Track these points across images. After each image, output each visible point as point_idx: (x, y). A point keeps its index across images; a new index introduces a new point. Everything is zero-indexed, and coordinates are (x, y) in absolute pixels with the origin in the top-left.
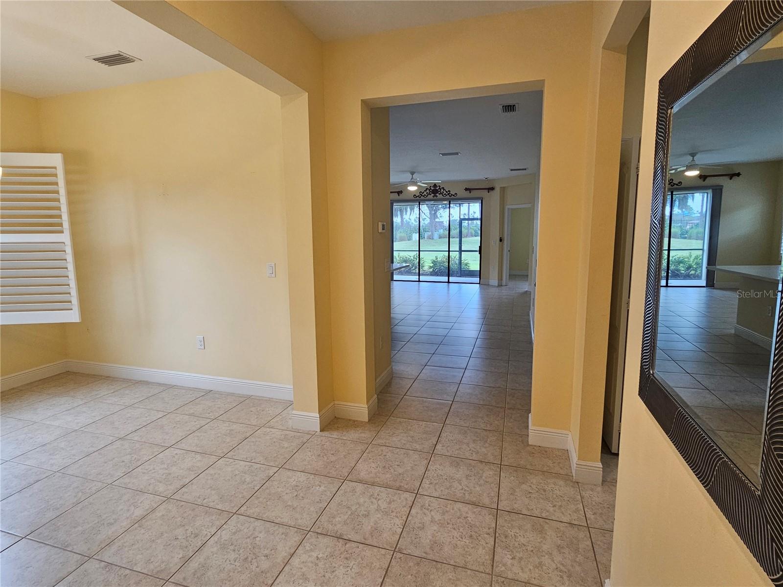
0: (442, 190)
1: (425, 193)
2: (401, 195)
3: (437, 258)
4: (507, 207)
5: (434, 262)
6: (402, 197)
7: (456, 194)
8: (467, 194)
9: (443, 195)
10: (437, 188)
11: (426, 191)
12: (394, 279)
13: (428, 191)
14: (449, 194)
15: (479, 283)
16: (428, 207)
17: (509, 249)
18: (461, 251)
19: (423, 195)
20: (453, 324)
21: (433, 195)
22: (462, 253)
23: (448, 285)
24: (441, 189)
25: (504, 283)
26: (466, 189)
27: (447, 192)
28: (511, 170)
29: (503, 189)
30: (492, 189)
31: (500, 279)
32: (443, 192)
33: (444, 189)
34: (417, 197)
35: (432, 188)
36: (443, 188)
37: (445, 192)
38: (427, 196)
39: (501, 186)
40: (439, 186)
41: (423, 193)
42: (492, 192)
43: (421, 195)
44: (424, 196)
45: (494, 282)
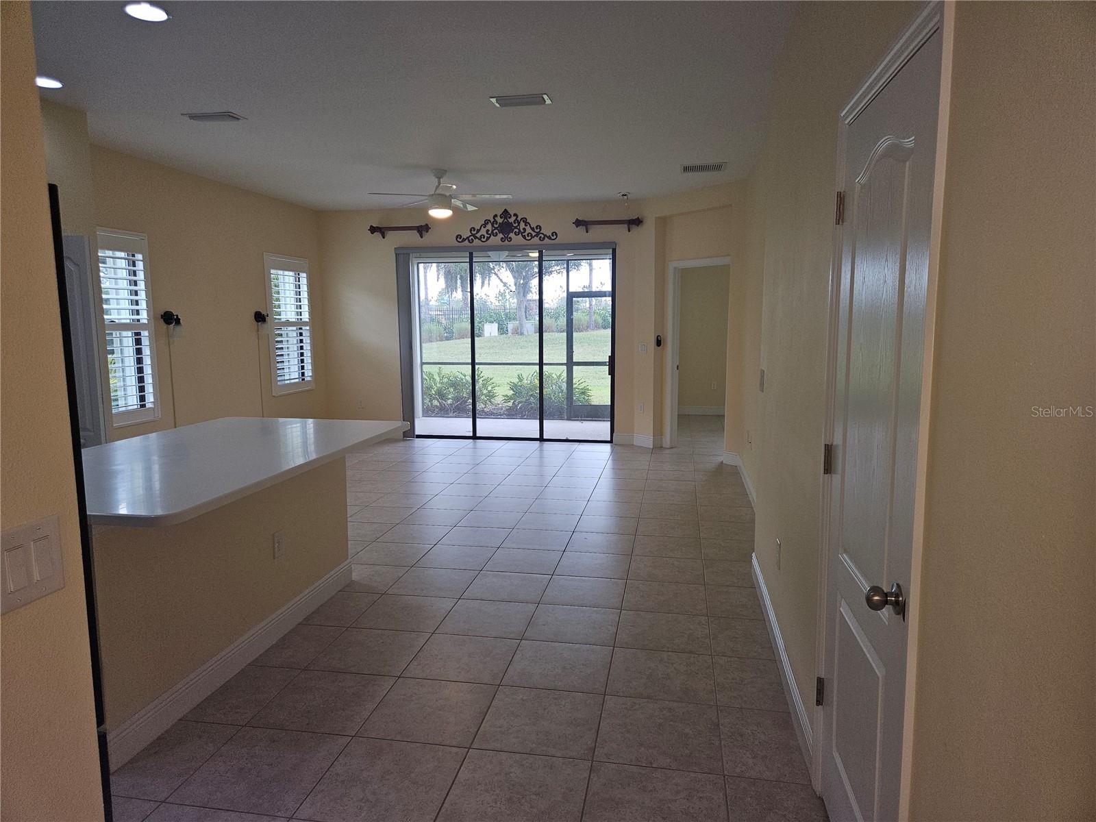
0: (522, 225)
1: (483, 232)
2: (427, 236)
3: (520, 378)
4: (672, 265)
5: (514, 387)
6: (428, 239)
7: (555, 233)
8: (580, 235)
9: (524, 237)
10: (512, 220)
11: (485, 225)
12: (417, 433)
13: (489, 227)
14: (538, 234)
15: (611, 442)
16: (512, 271)
17: (678, 364)
18: (570, 364)
19: (478, 235)
20: (532, 607)
21: (501, 236)
22: (575, 368)
23: (541, 446)
24: (519, 223)
25: (667, 441)
26: (578, 223)
27: (533, 229)
28: (686, 169)
29: (663, 222)
30: (637, 222)
31: (658, 432)
32: (524, 229)
33: (526, 223)
34: (464, 240)
35: (499, 220)
36: (525, 220)
37: (528, 230)
38: (488, 238)
39: (657, 216)
40: (515, 215)
41: (478, 231)
42: (635, 229)
43: (473, 235)
44: (480, 239)
45: (644, 438)
